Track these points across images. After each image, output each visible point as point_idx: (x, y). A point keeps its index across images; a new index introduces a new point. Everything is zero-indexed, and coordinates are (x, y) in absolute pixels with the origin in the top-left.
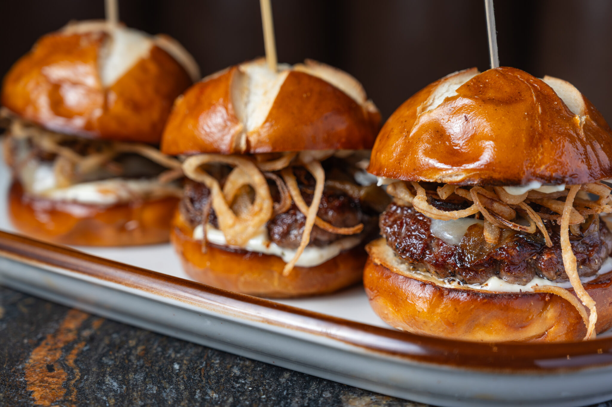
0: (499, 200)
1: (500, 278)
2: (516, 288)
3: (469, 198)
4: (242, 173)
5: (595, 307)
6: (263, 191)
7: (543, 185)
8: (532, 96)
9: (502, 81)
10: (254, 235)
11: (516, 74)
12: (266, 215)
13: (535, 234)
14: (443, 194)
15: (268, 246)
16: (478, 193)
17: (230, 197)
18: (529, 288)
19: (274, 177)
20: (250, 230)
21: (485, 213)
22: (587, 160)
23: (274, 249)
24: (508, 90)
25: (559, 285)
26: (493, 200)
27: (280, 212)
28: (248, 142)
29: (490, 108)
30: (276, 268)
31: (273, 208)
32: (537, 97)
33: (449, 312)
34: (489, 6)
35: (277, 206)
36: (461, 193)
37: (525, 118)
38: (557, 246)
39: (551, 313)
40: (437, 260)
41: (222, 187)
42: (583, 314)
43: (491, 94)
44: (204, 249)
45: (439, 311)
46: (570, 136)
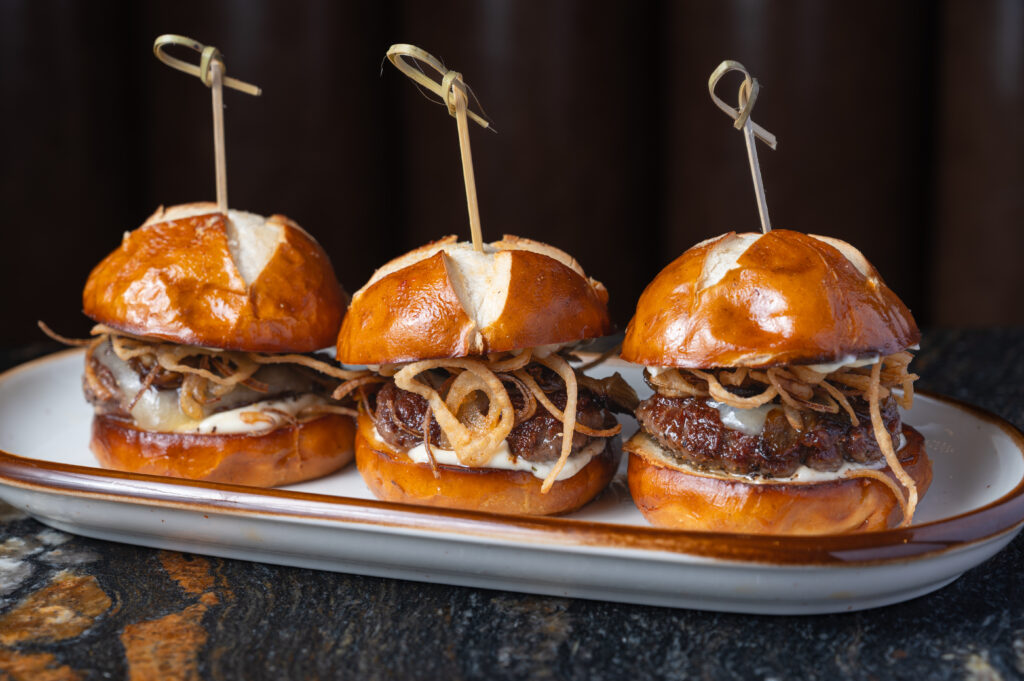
0: (799, 381)
1: (809, 467)
2: (829, 476)
3: (765, 381)
4: (473, 378)
5: (915, 488)
6: (500, 398)
7: (858, 359)
8: (822, 261)
9: (783, 247)
10: (496, 451)
11: (795, 237)
12: (507, 425)
13: (839, 414)
14: (736, 380)
15: (515, 461)
16: (776, 375)
17: (456, 407)
18: (842, 473)
19: (512, 379)
20: (492, 445)
21: (785, 397)
22: (891, 326)
23: (523, 464)
24: (794, 256)
25: (870, 467)
26: (791, 381)
27: (523, 420)
28: (484, 341)
29: (784, 279)
30: (526, 486)
31: (515, 415)
32: (827, 261)
33: (766, 511)
34: (755, 163)
35: (521, 414)
36: (756, 376)
37: (824, 288)
38: (867, 424)
39: (871, 500)
40: (739, 455)
41: (444, 397)
42: (900, 497)
43: (777, 263)
44: (436, 474)
45: (754, 511)
46: (871, 302)
